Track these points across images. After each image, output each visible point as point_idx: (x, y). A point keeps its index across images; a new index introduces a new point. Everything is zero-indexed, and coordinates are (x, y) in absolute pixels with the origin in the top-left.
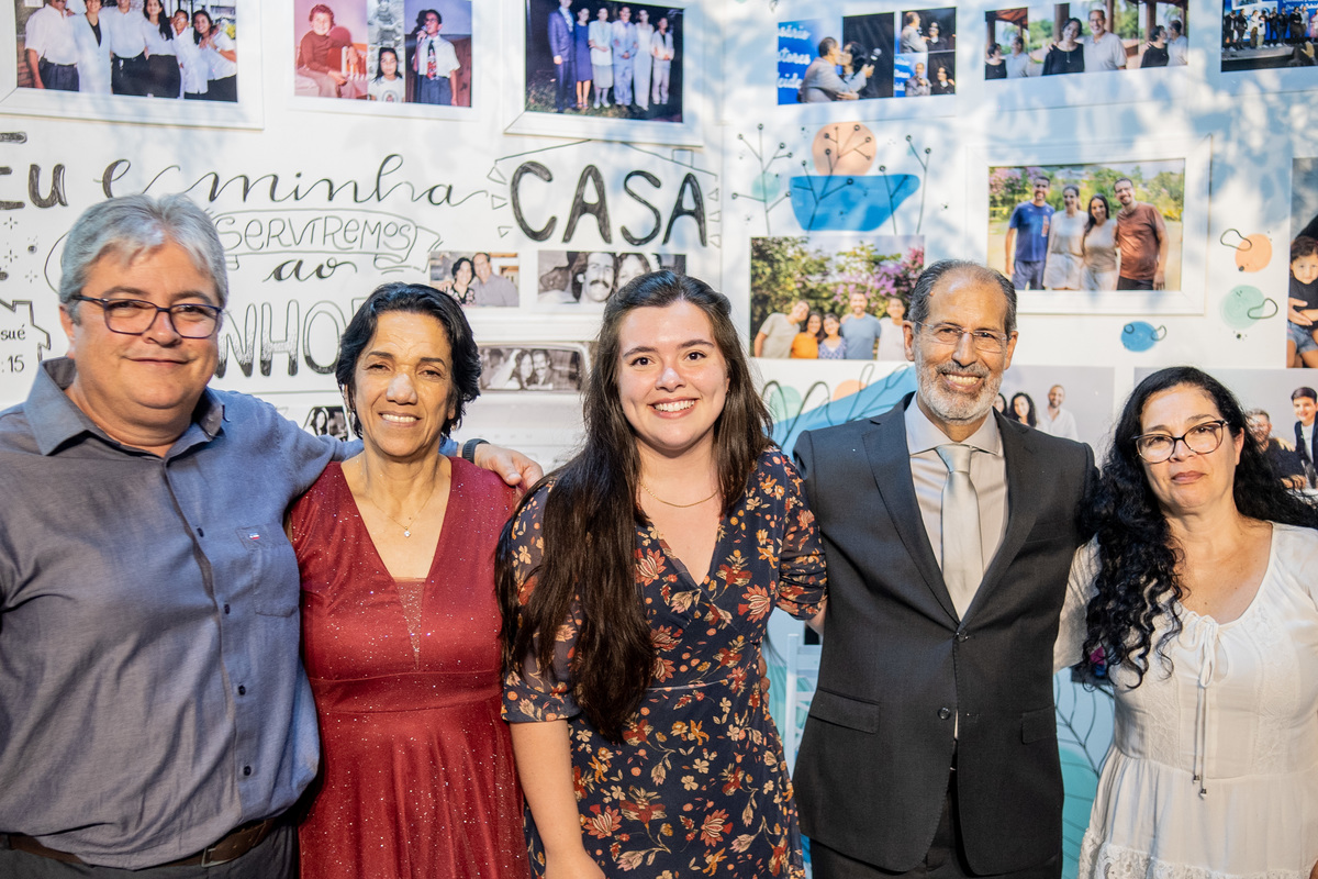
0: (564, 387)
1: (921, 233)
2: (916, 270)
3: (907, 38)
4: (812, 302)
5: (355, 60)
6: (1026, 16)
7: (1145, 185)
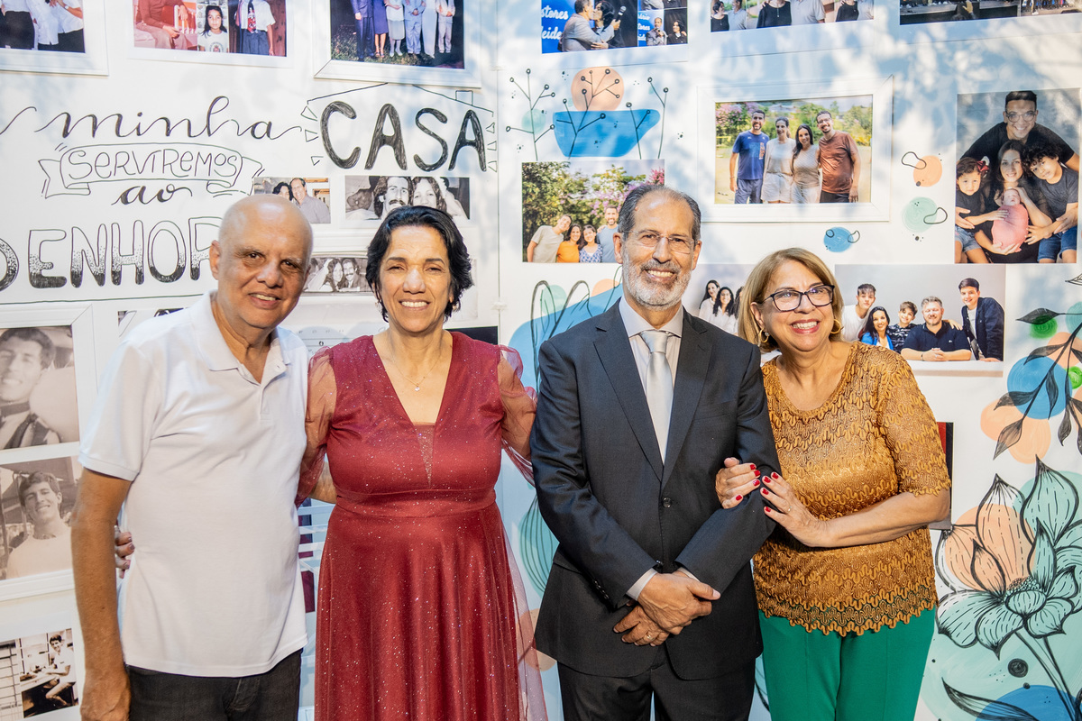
1: (661, 158)
5: (187, 15)
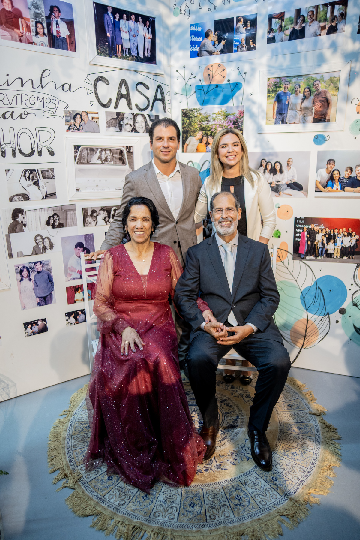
0: (117, 163)
2: (241, 118)
4: (204, 132)
5: (25, 25)
7: (325, 82)
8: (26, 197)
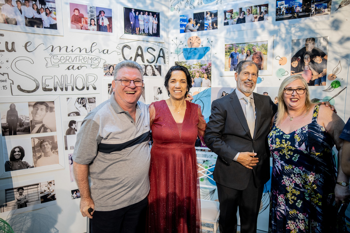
1: (211, 59)
2: (210, 67)
3: (207, 17)
5: (85, 21)
6: (233, 11)
7: (259, 47)
8: (78, 114)
